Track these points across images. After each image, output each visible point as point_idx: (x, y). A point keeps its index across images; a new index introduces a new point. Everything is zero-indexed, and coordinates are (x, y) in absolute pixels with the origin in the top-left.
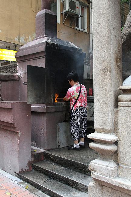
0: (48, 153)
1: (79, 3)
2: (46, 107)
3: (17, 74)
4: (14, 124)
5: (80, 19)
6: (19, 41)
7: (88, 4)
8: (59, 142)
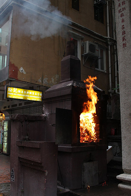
0: (74, 193)
1: (98, 46)
2: (71, 147)
3: (44, 115)
4: (42, 163)
5: (99, 60)
6: (42, 82)
7: (106, 47)
8: (84, 182)
